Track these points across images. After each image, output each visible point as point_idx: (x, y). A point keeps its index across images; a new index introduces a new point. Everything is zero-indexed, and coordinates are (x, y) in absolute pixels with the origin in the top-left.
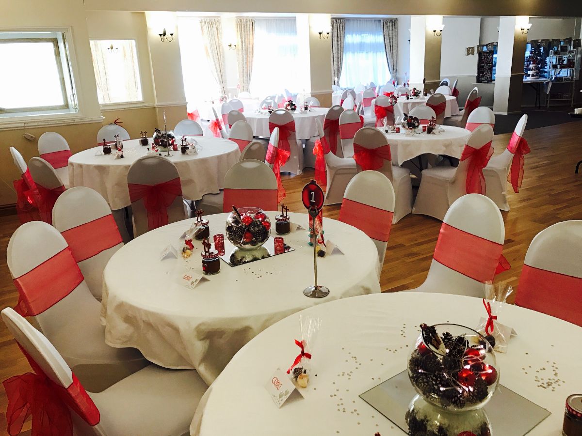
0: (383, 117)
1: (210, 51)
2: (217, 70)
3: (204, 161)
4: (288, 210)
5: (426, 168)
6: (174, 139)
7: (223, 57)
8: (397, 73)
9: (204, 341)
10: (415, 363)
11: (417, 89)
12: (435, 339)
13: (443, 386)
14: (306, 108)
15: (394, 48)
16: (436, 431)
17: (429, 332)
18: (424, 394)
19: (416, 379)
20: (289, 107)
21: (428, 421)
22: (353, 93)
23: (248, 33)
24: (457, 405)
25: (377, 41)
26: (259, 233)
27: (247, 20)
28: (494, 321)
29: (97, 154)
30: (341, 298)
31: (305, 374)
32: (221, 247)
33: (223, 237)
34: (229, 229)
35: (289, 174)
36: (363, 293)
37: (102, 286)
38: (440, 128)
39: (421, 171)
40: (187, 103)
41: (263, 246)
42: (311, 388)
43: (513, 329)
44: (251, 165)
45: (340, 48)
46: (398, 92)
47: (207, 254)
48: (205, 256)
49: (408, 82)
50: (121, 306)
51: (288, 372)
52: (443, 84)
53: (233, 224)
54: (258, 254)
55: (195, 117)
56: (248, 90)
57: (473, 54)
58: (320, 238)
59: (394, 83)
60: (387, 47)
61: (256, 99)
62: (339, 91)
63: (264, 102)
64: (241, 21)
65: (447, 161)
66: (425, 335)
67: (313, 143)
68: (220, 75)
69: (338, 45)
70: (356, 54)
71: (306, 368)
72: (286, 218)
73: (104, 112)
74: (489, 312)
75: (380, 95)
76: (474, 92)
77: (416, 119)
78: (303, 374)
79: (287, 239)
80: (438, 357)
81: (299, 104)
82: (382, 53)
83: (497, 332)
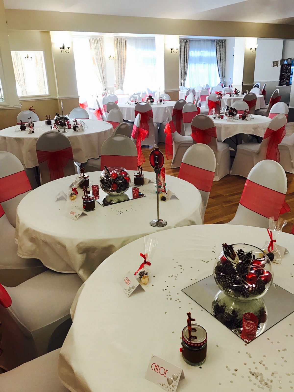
0: (212, 108)
1: (96, 61)
2: (100, 74)
3: (88, 136)
4: (143, 169)
5: (241, 143)
6: (69, 121)
7: (105, 65)
8: (225, 78)
9: (82, 254)
10: (218, 269)
11: (237, 90)
12: (232, 253)
13: (235, 284)
14: (161, 101)
15: (223, 61)
16: (230, 313)
17: (228, 249)
18: (224, 289)
19: (218, 279)
20: (149, 100)
21: (225, 307)
22: (194, 91)
23: (122, 48)
24: (244, 296)
25: (211, 56)
26: (122, 184)
27: (122, 39)
28: (274, 243)
29: (16, 130)
30: (175, 227)
31: (146, 276)
32: (96, 193)
33: (98, 187)
34: (102, 181)
35: (148, 147)
36: (190, 224)
37: (16, 218)
38: (251, 116)
39: (237, 145)
40: (79, 96)
41: (125, 193)
42: (150, 285)
43: (286, 249)
44: (119, 138)
45: (185, 60)
46: (224, 92)
47: (86, 197)
48: (85, 198)
49: (232, 85)
50: (27, 231)
51: (135, 274)
52: (255, 87)
53: (104, 178)
54: (121, 199)
55: (84, 106)
56: (122, 88)
57: (278, 66)
58: (163, 188)
59: (222, 85)
60: (218, 59)
61: (127, 94)
62: (184, 90)
63: (132, 96)
64: (117, 40)
65: (255, 139)
66: (225, 251)
67: (164, 125)
68: (103, 78)
69: (184, 57)
70: (197, 64)
71: (147, 272)
72: (141, 175)
73: (21, 102)
74: (271, 237)
75: (212, 93)
76: (277, 92)
77: (235, 110)
78: (145, 276)
79: (141, 189)
80: (233, 265)
81: (156, 99)
82: (214, 64)
83: (276, 250)
